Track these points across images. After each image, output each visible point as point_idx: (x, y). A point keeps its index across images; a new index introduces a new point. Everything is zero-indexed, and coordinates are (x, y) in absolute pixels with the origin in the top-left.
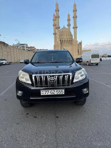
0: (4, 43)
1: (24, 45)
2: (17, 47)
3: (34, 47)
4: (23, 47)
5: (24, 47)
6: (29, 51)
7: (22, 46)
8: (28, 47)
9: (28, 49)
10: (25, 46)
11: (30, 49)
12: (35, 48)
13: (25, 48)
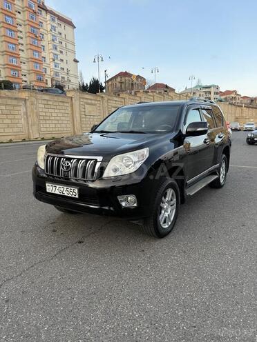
0: (167, 87)
1: (209, 87)
2: (194, 93)
3: (235, 92)
4: (206, 93)
5: (210, 93)
6: (221, 101)
7: (207, 90)
8: (221, 92)
9: (218, 96)
10: (212, 90)
11: (223, 97)
12: (238, 95)
13: (212, 96)
